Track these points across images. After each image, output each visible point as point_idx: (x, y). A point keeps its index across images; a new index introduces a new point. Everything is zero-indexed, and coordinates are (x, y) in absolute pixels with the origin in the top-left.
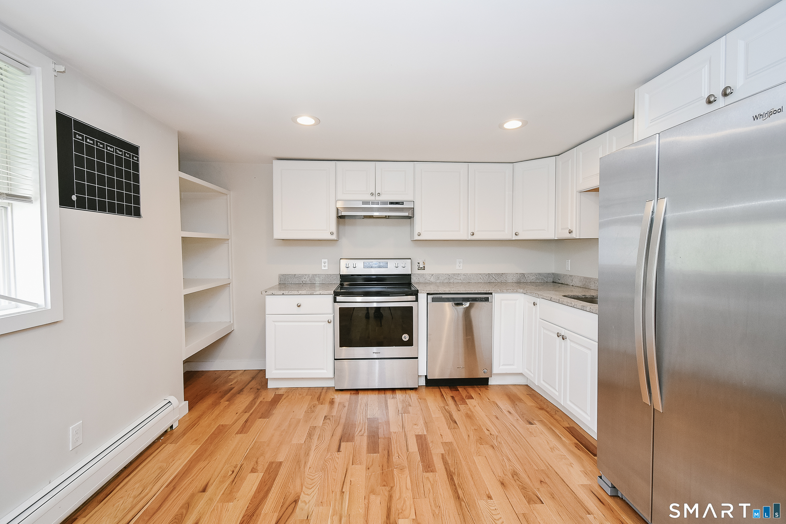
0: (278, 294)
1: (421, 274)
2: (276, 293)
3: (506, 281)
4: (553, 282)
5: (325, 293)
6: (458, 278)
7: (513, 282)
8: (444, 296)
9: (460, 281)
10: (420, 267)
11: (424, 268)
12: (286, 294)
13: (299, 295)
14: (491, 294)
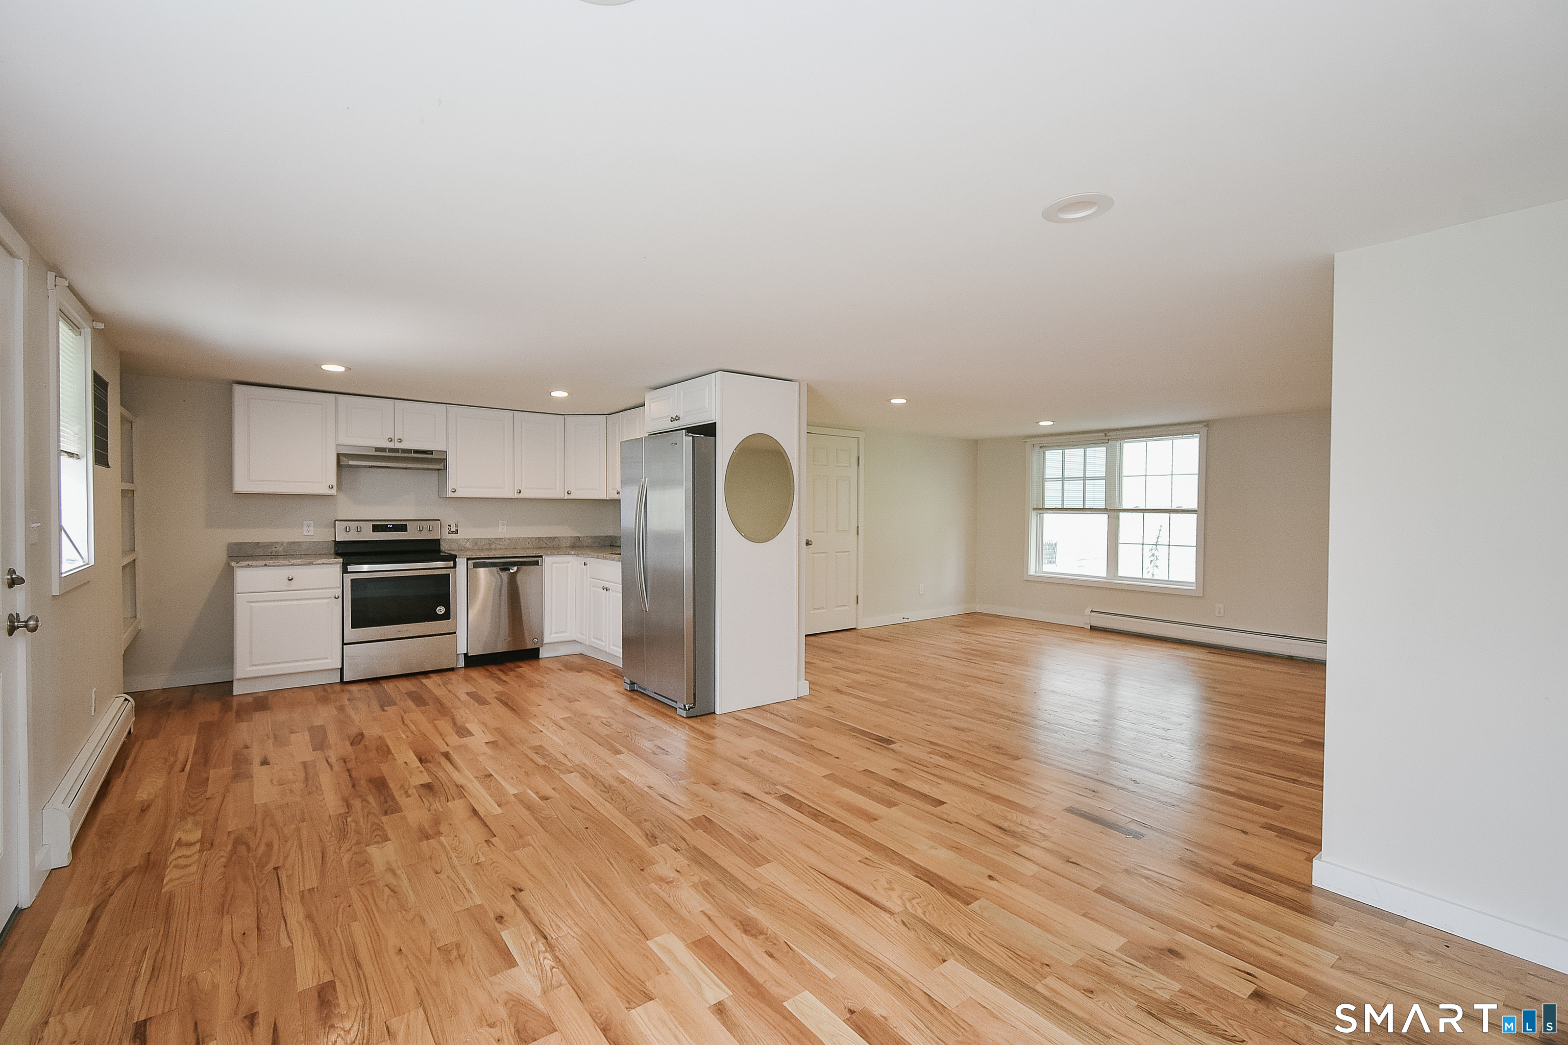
0: (258, 565)
1: (454, 539)
2: (254, 564)
3: (559, 545)
5: (330, 563)
6: (501, 544)
7: (567, 547)
8: (486, 561)
9: (504, 547)
10: (452, 530)
11: (457, 532)
12: (270, 564)
13: (291, 565)
14: (541, 556)
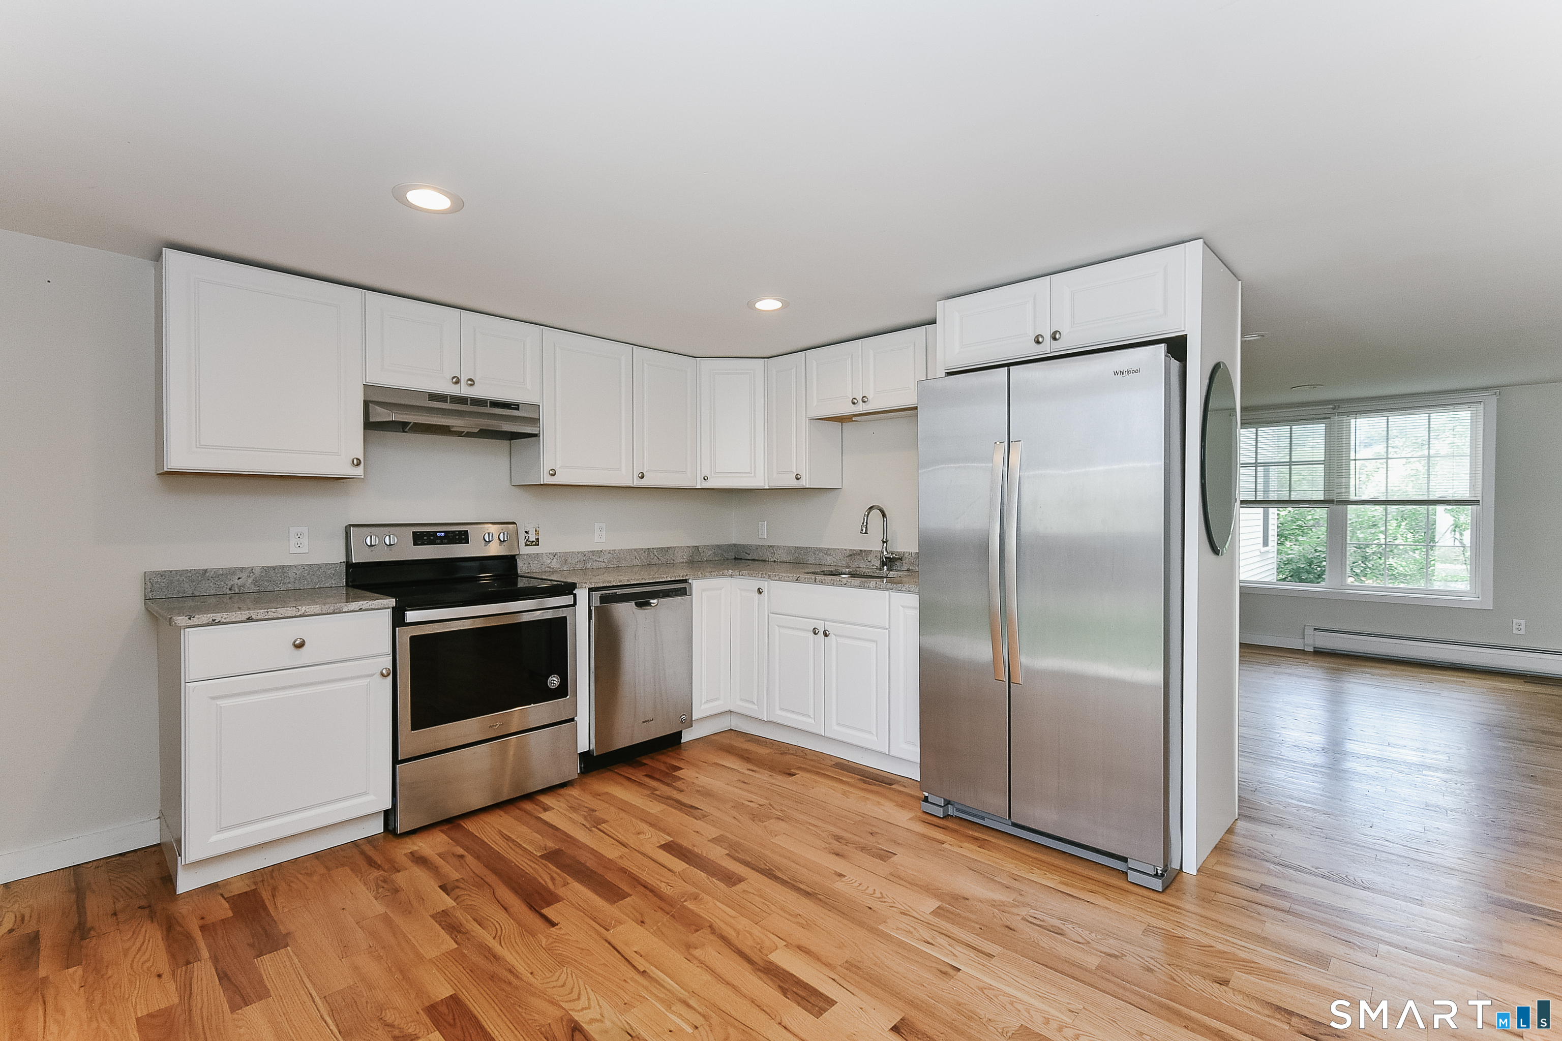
0: (234, 620)
1: (534, 554)
2: (225, 618)
3: (673, 560)
4: (735, 559)
5: (373, 607)
6: (600, 560)
7: (683, 563)
8: (619, 592)
9: (604, 565)
10: (530, 540)
11: (536, 543)
12: (259, 617)
13: (301, 616)
14: (681, 581)
